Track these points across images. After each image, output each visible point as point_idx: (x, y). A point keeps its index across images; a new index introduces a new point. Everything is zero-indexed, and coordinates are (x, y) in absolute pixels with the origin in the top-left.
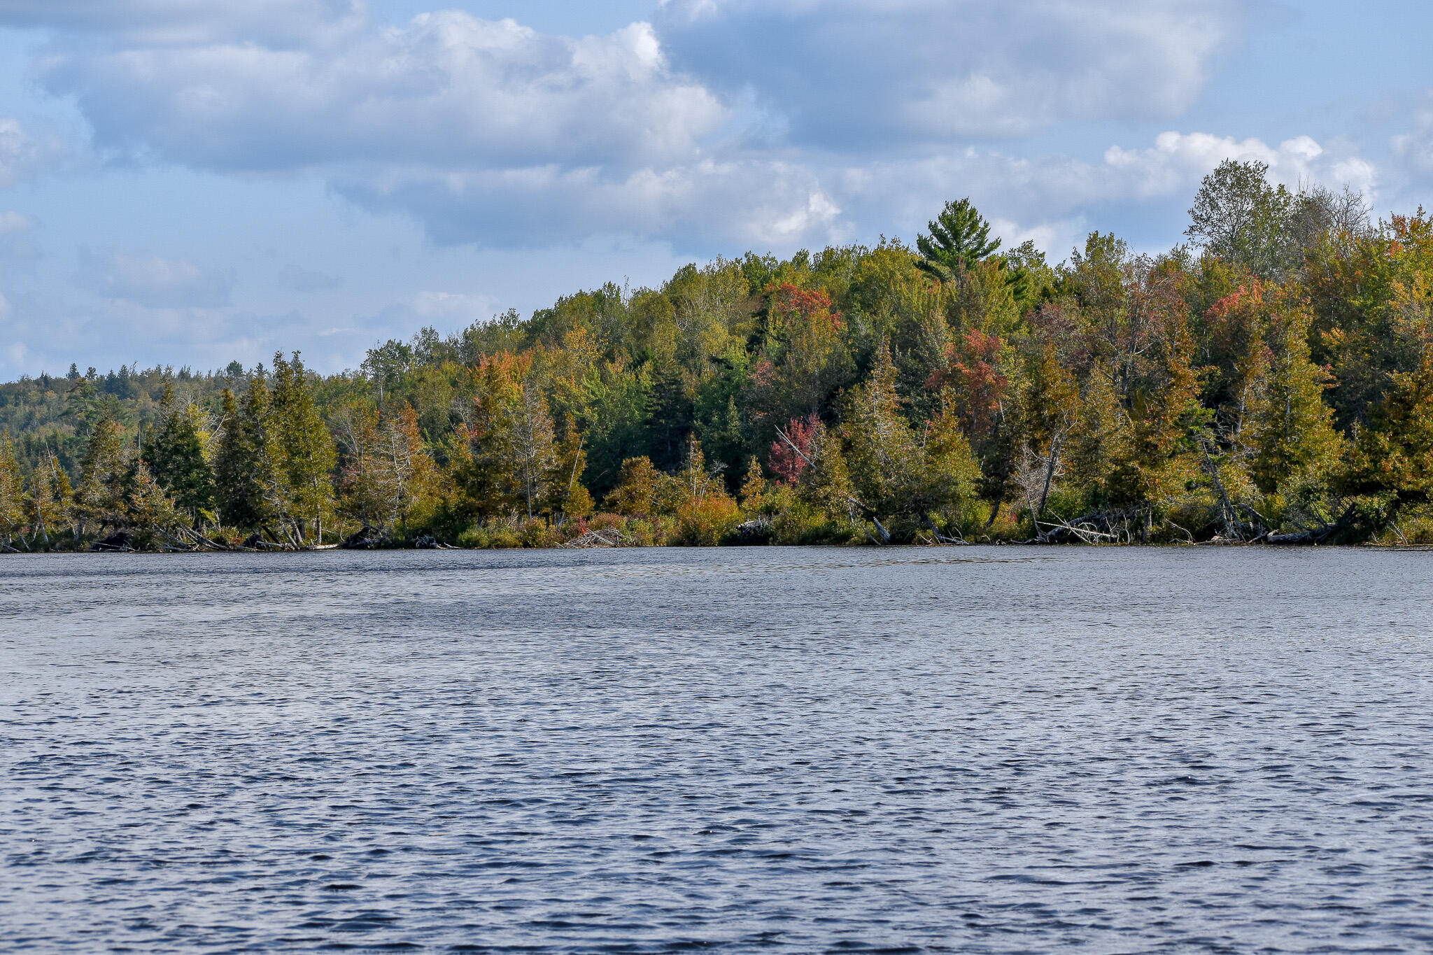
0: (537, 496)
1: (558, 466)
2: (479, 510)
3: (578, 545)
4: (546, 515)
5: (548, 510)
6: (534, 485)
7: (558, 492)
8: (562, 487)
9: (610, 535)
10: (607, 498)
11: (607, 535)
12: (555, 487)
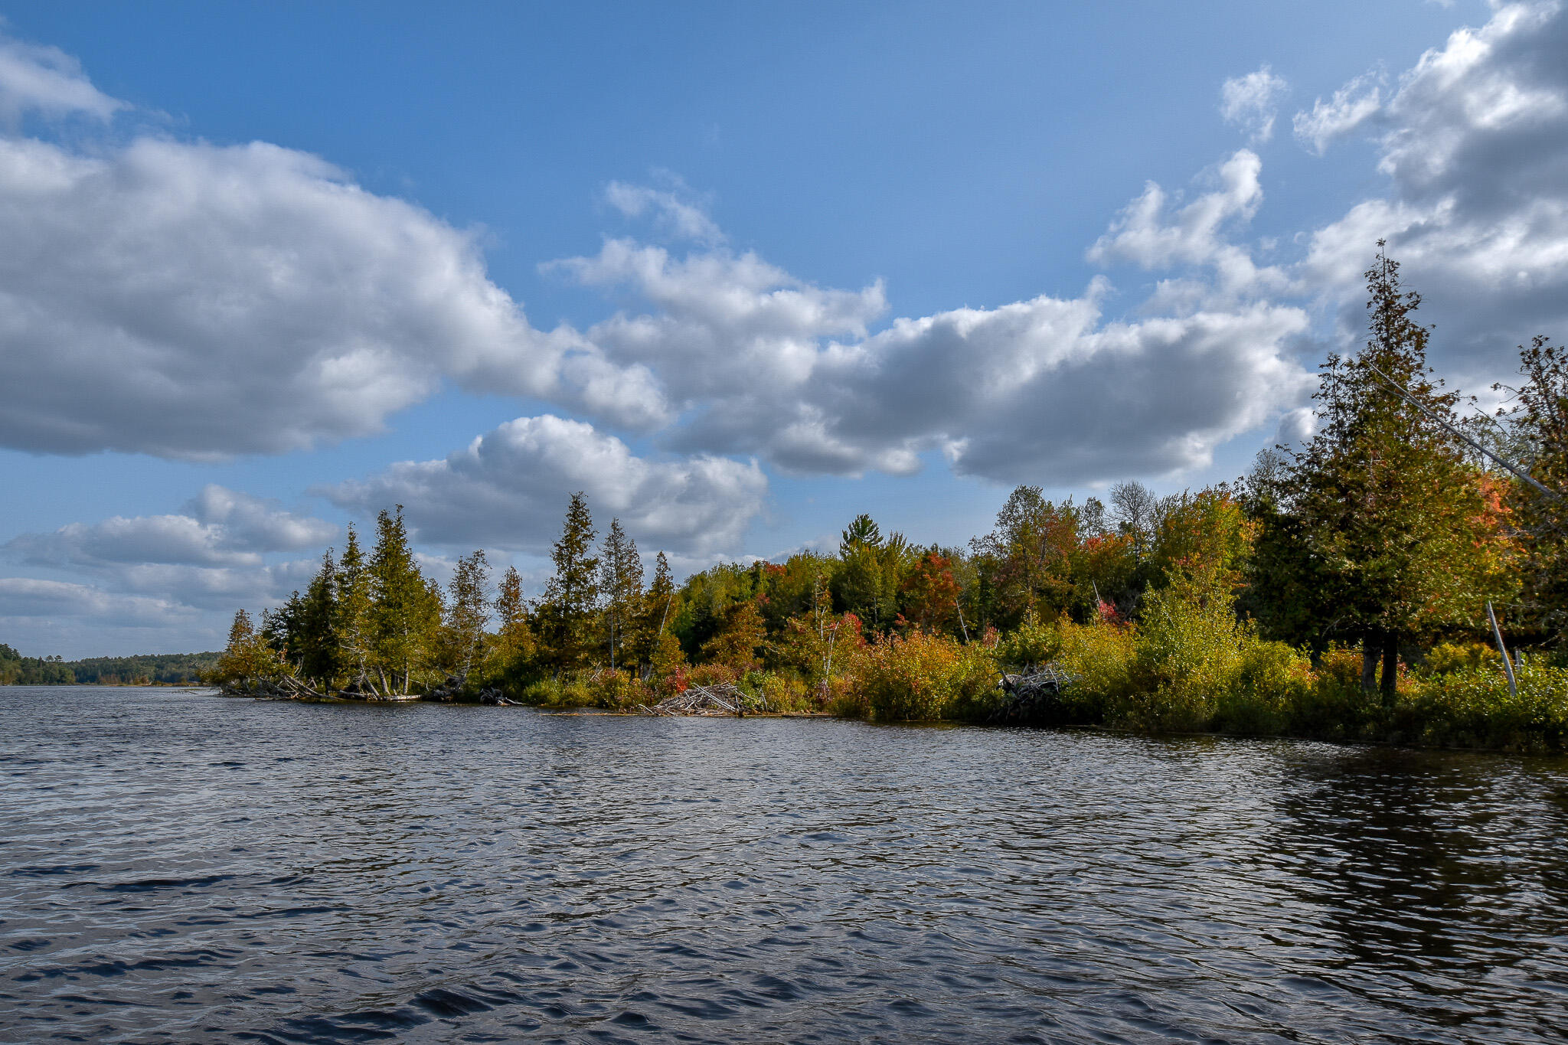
0: (622, 645)
1: (647, 611)
2: (554, 660)
3: (677, 709)
4: (631, 669)
5: (634, 662)
6: (619, 632)
7: (646, 641)
8: (650, 636)
9: (724, 693)
10: (704, 647)
11: (721, 693)
12: (643, 636)
